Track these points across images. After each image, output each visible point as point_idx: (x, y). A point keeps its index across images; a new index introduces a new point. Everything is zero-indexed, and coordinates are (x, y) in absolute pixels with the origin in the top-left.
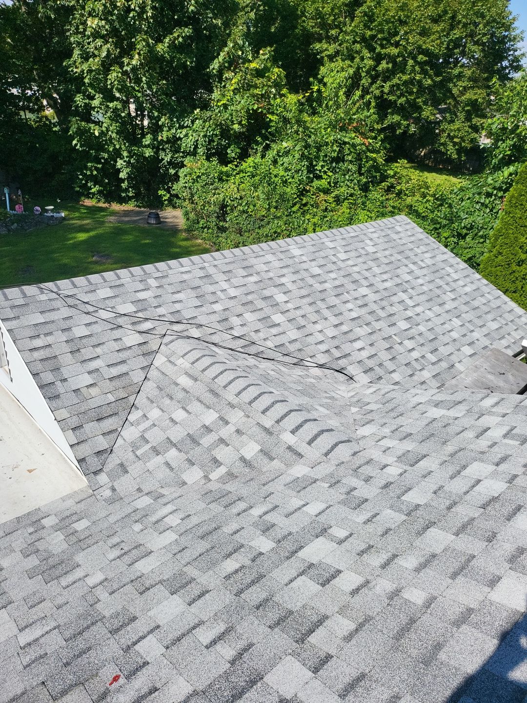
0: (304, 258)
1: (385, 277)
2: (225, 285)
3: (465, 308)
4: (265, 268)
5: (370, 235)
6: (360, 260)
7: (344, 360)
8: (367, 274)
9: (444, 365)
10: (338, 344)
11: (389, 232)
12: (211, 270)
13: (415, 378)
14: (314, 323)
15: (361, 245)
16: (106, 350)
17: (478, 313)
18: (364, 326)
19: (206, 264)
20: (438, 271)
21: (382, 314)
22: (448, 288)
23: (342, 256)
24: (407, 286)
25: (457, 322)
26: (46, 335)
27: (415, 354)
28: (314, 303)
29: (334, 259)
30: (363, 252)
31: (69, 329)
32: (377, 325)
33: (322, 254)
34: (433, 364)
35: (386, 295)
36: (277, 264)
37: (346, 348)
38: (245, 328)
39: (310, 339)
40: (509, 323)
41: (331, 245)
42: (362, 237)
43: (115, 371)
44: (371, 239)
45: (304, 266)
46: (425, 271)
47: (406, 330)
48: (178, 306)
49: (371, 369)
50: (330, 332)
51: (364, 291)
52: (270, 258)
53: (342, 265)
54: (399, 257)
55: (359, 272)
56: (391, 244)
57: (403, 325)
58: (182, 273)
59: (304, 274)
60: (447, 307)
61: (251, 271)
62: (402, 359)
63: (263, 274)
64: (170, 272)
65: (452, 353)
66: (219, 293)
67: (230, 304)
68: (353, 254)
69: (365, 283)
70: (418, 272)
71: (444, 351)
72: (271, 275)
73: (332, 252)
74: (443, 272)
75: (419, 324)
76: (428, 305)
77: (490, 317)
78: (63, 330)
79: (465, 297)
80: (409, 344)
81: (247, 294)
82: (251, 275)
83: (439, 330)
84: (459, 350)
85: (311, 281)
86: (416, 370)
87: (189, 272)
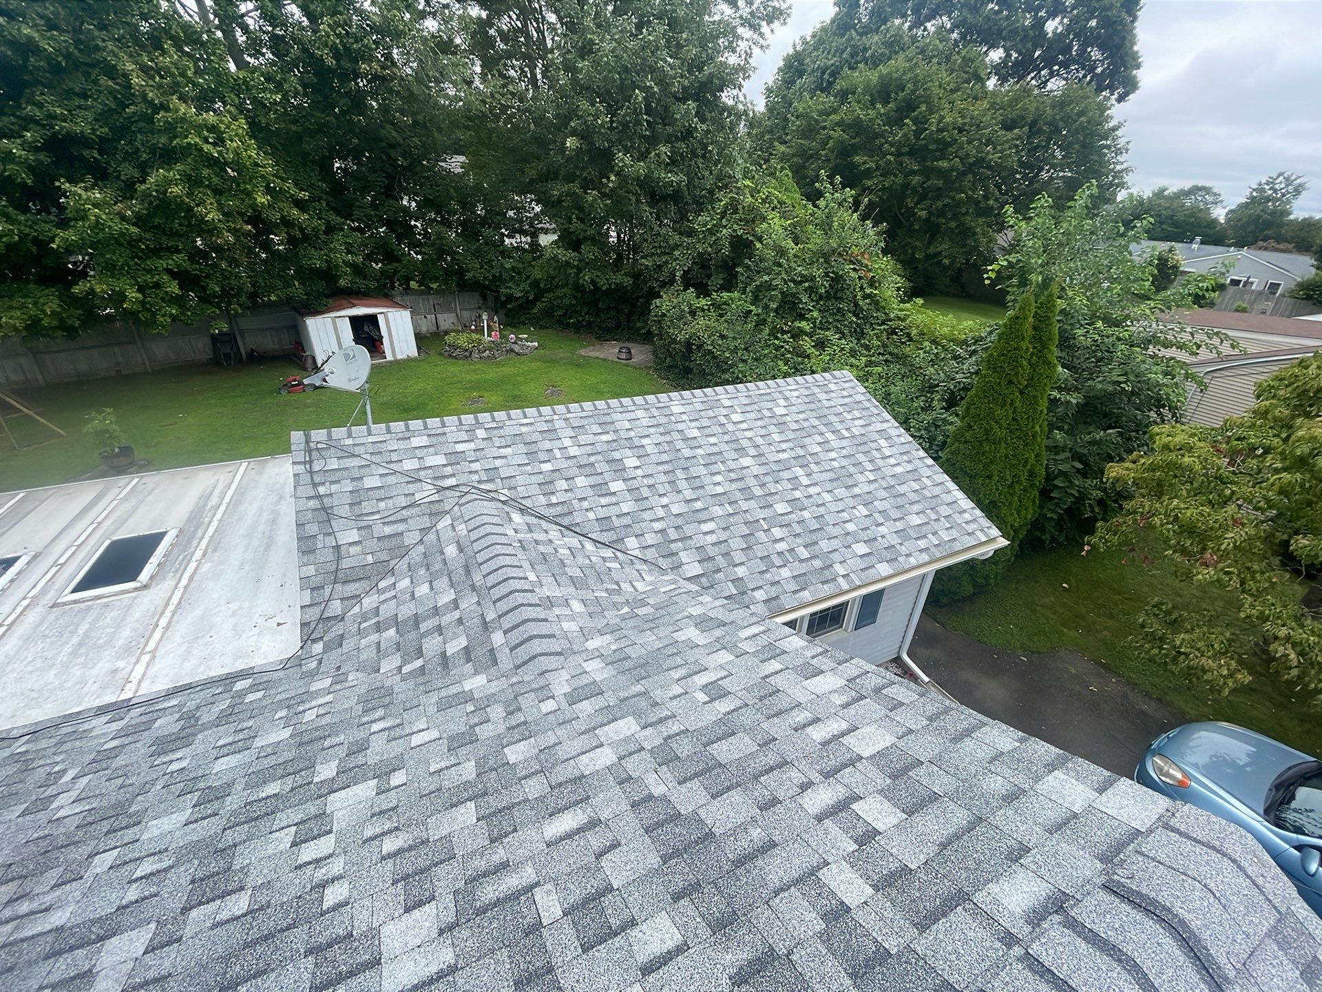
0: (684, 417)
1: (784, 446)
2: (567, 442)
3: (884, 494)
4: (628, 425)
5: (787, 394)
6: (760, 423)
7: (680, 544)
8: (760, 441)
9: (817, 563)
10: (680, 523)
11: (817, 390)
12: (559, 424)
13: (768, 576)
14: (660, 495)
15: (770, 405)
16: (390, 505)
17: (900, 501)
18: (727, 505)
19: (555, 417)
20: (865, 443)
21: (758, 492)
22: (869, 466)
23: (735, 417)
24: (810, 459)
25: (863, 511)
26: (332, 482)
27: (781, 547)
28: (673, 471)
29: (723, 420)
30: (768, 414)
31: (361, 478)
32: (744, 505)
33: (710, 413)
34: (801, 561)
35: (775, 469)
36: (645, 422)
37: (689, 530)
38: (569, 494)
39: (647, 515)
40: (942, 519)
41: (727, 403)
42: (776, 395)
43: (388, 530)
44: (786, 399)
45: (680, 426)
46: (844, 443)
47: (781, 515)
48: (498, 463)
49: (711, 558)
50: (675, 509)
51: (746, 461)
52: (640, 413)
53: (730, 427)
54: (816, 422)
55: (750, 439)
56: (813, 406)
57: (781, 508)
58: (522, 425)
59: (676, 435)
60: (857, 490)
61: (608, 428)
62: (759, 551)
63: (621, 432)
64: (508, 423)
65: (836, 550)
66: (556, 451)
67: (564, 464)
68: (753, 416)
69: (752, 452)
70: (835, 444)
71: (824, 545)
72: (632, 434)
73: (725, 412)
74: (873, 445)
75: (805, 509)
76: (829, 486)
77: (915, 508)
78: (353, 479)
79: (889, 479)
80: (777, 532)
81: (589, 455)
82: (607, 433)
83: (830, 519)
84: (849, 547)
85: (680, 445)
86: (773, 566)
87: (532, 424)
